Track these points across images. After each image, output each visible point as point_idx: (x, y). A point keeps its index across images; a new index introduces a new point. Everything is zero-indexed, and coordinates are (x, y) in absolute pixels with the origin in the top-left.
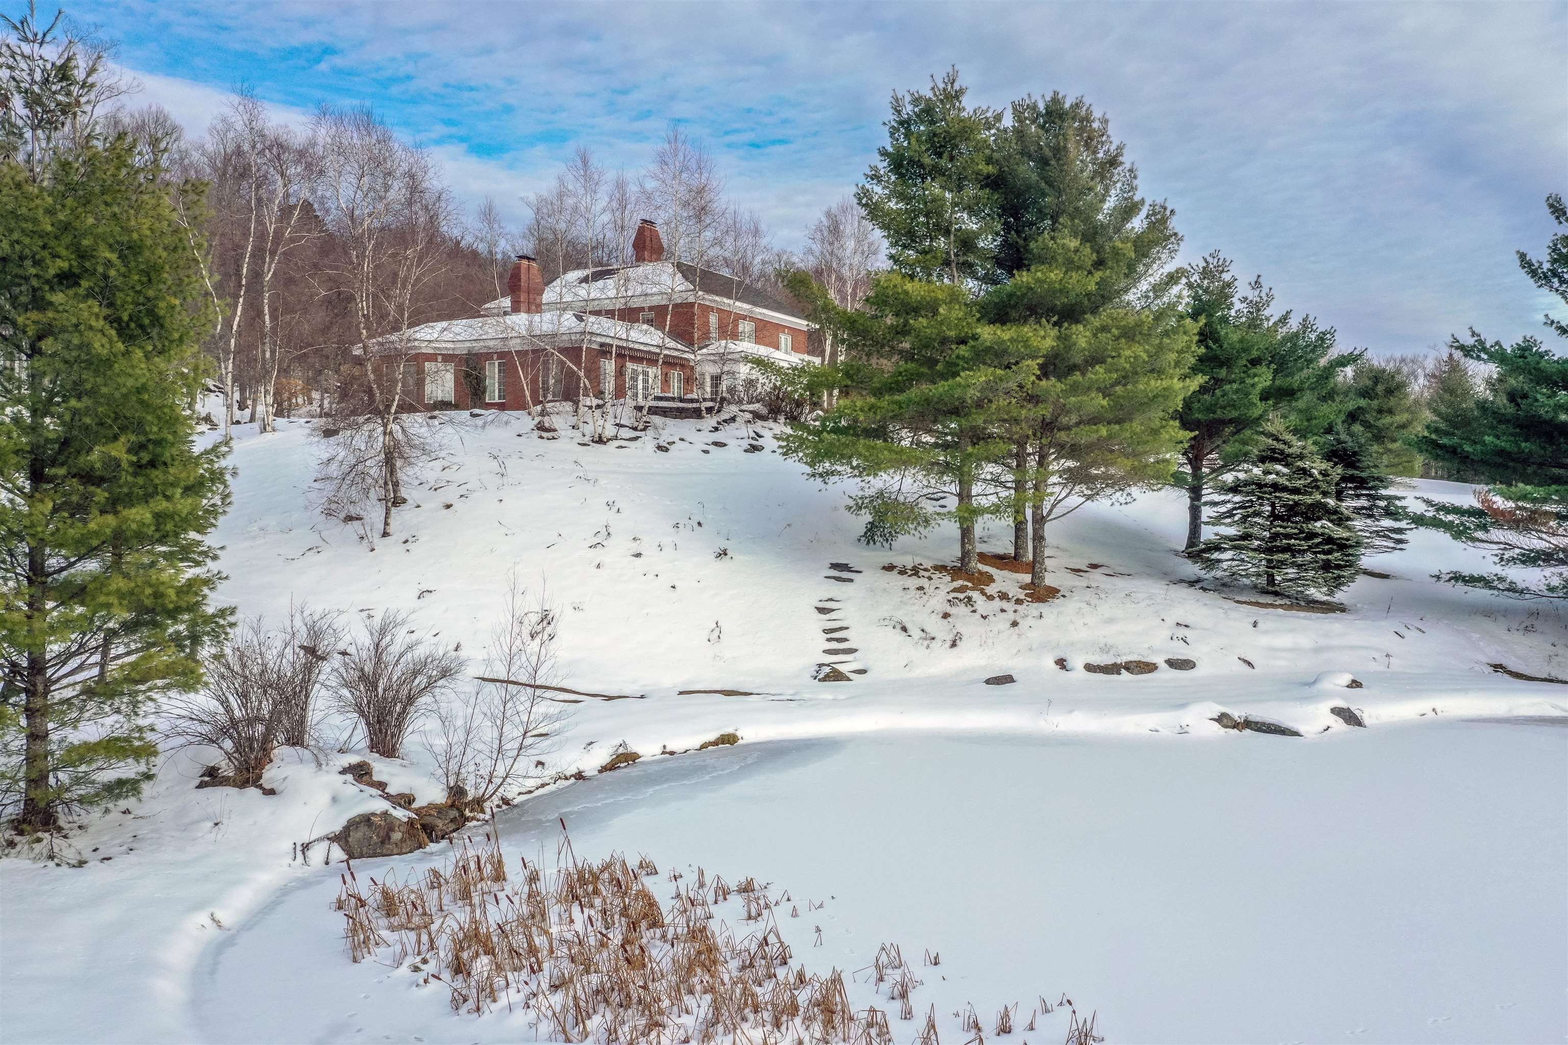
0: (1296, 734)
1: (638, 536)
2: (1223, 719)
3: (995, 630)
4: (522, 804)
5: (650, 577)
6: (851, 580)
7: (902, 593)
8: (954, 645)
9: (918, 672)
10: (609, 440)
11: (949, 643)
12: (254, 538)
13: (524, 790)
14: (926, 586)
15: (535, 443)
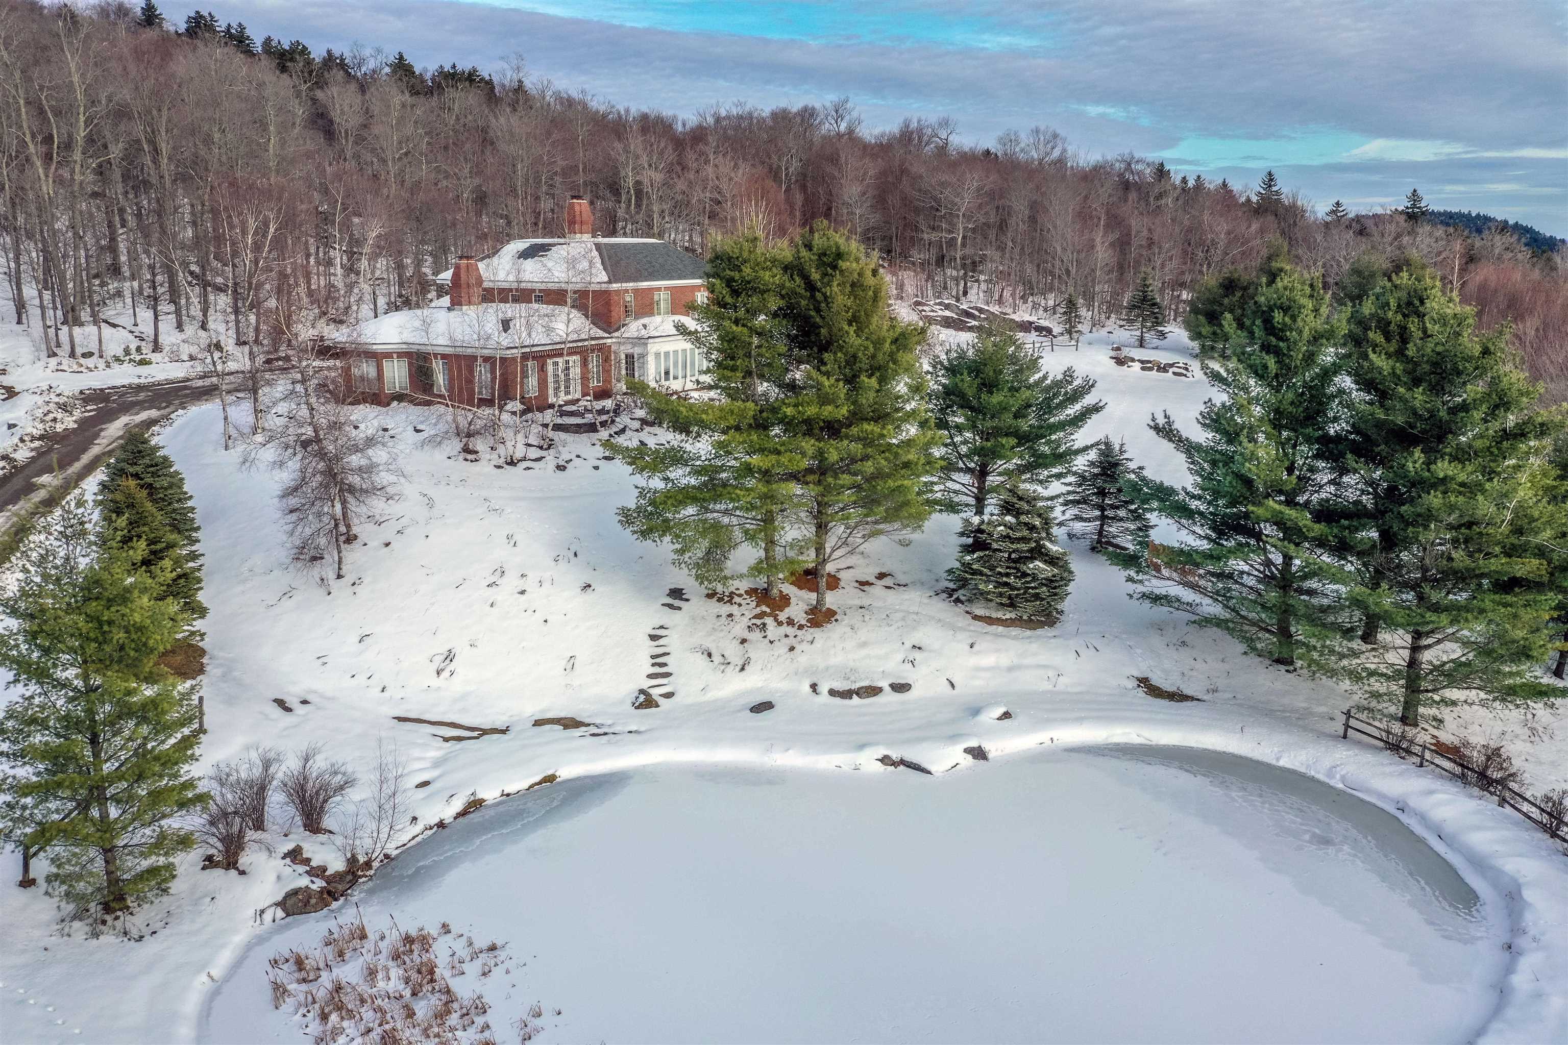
0: (929, 772)
1: (525, 573)
2: (885, 760)
3: (776, 654)
4: (397, 856)
5: (530, 612)
6: (679, 608)
7: (714, 620)
8: (742, 669)
9: (711, 695)
10: (519, 461)
11: (738, 668)
12: (245, 581)
13: (400, 844)
14: (735, 613)
15: (461, 467)
